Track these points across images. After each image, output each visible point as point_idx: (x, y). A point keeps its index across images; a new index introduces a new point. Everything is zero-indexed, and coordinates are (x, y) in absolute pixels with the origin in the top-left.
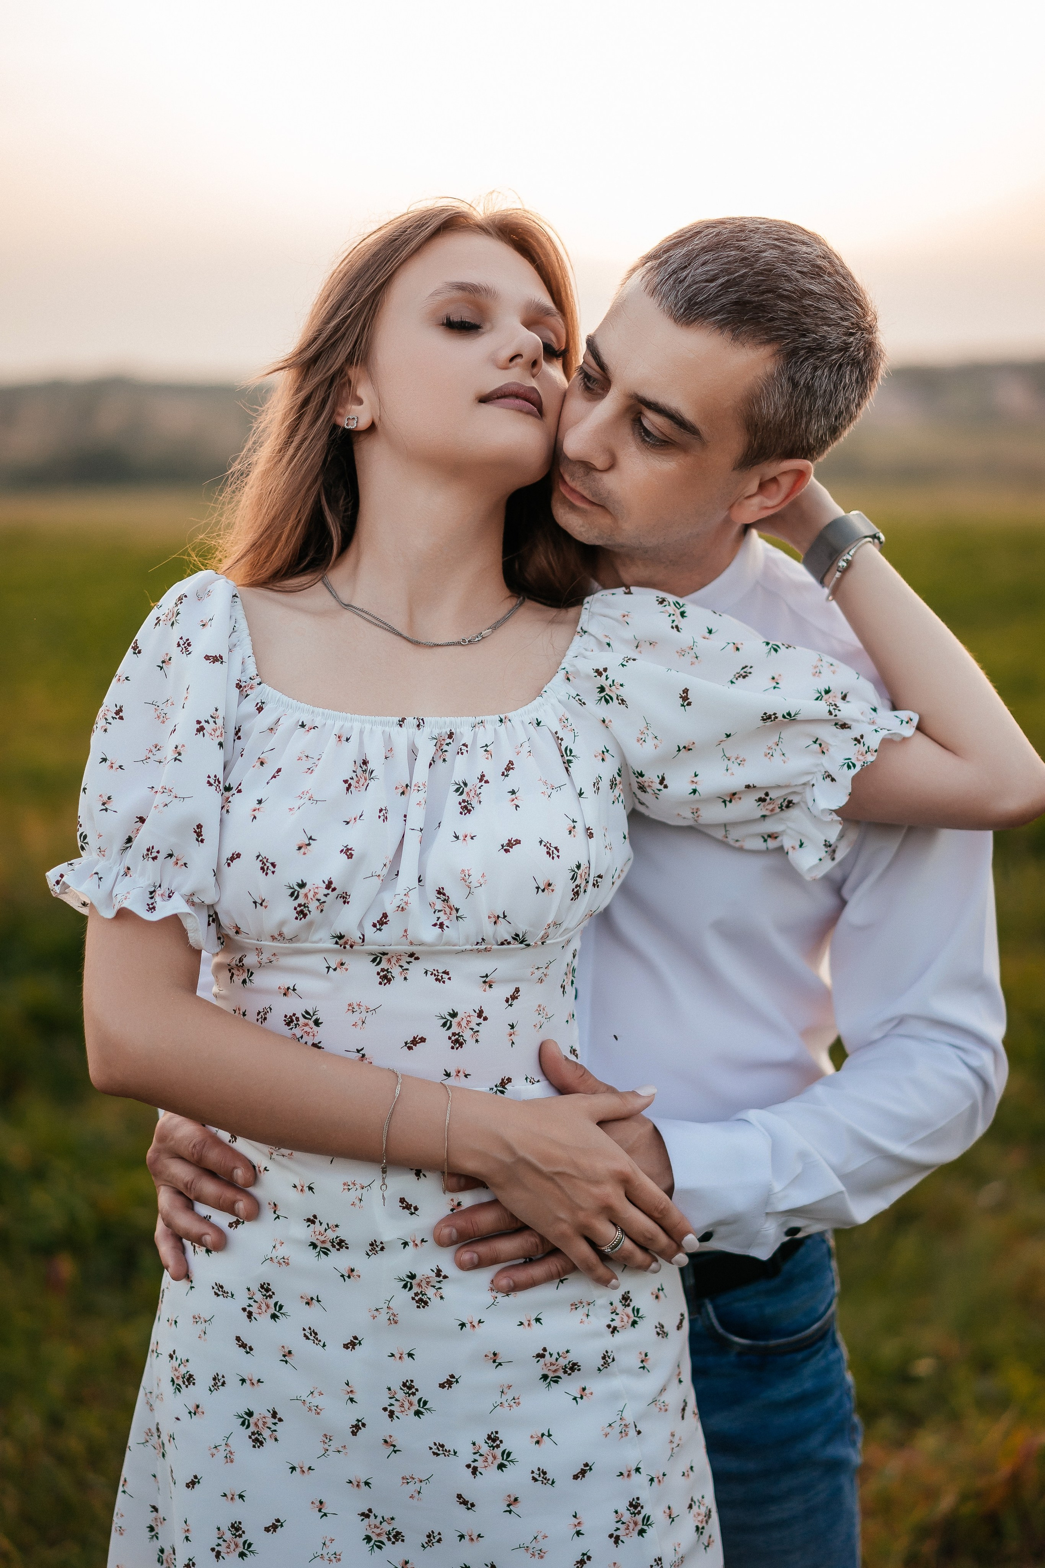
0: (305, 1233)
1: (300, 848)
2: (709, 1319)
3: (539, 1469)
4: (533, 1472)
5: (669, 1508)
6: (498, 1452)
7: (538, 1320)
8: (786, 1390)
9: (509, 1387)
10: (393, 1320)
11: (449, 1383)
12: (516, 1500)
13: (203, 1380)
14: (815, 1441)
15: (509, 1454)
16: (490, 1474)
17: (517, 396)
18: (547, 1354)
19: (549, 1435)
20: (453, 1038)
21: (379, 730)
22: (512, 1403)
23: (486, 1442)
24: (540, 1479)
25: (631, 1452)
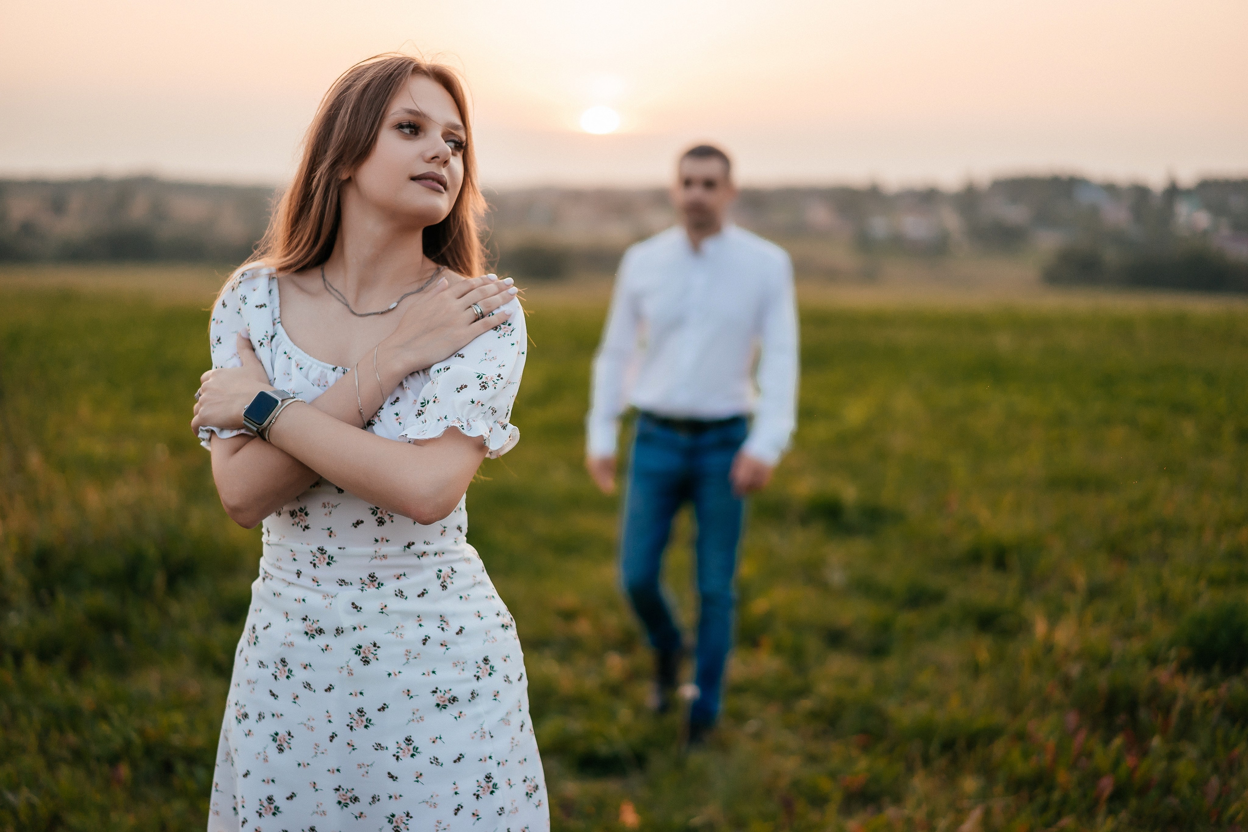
0: (302, 627)
3: (434, 757)
4: (430, 759)
5: (509, 780)
6: (411, 747)
7: (434, 672)
9: (418, 710)
10: (351, 673)
11: (383, 709)
12: (421, 775)
13: (253, 716)
15: (417, 749)
16: (406, 760)
17: (433, 179)
18: (438, 691)
19: (440, 738)
22: (419, 720)
23: (404, 742)
24: (435, 762)
25: (487, 747)
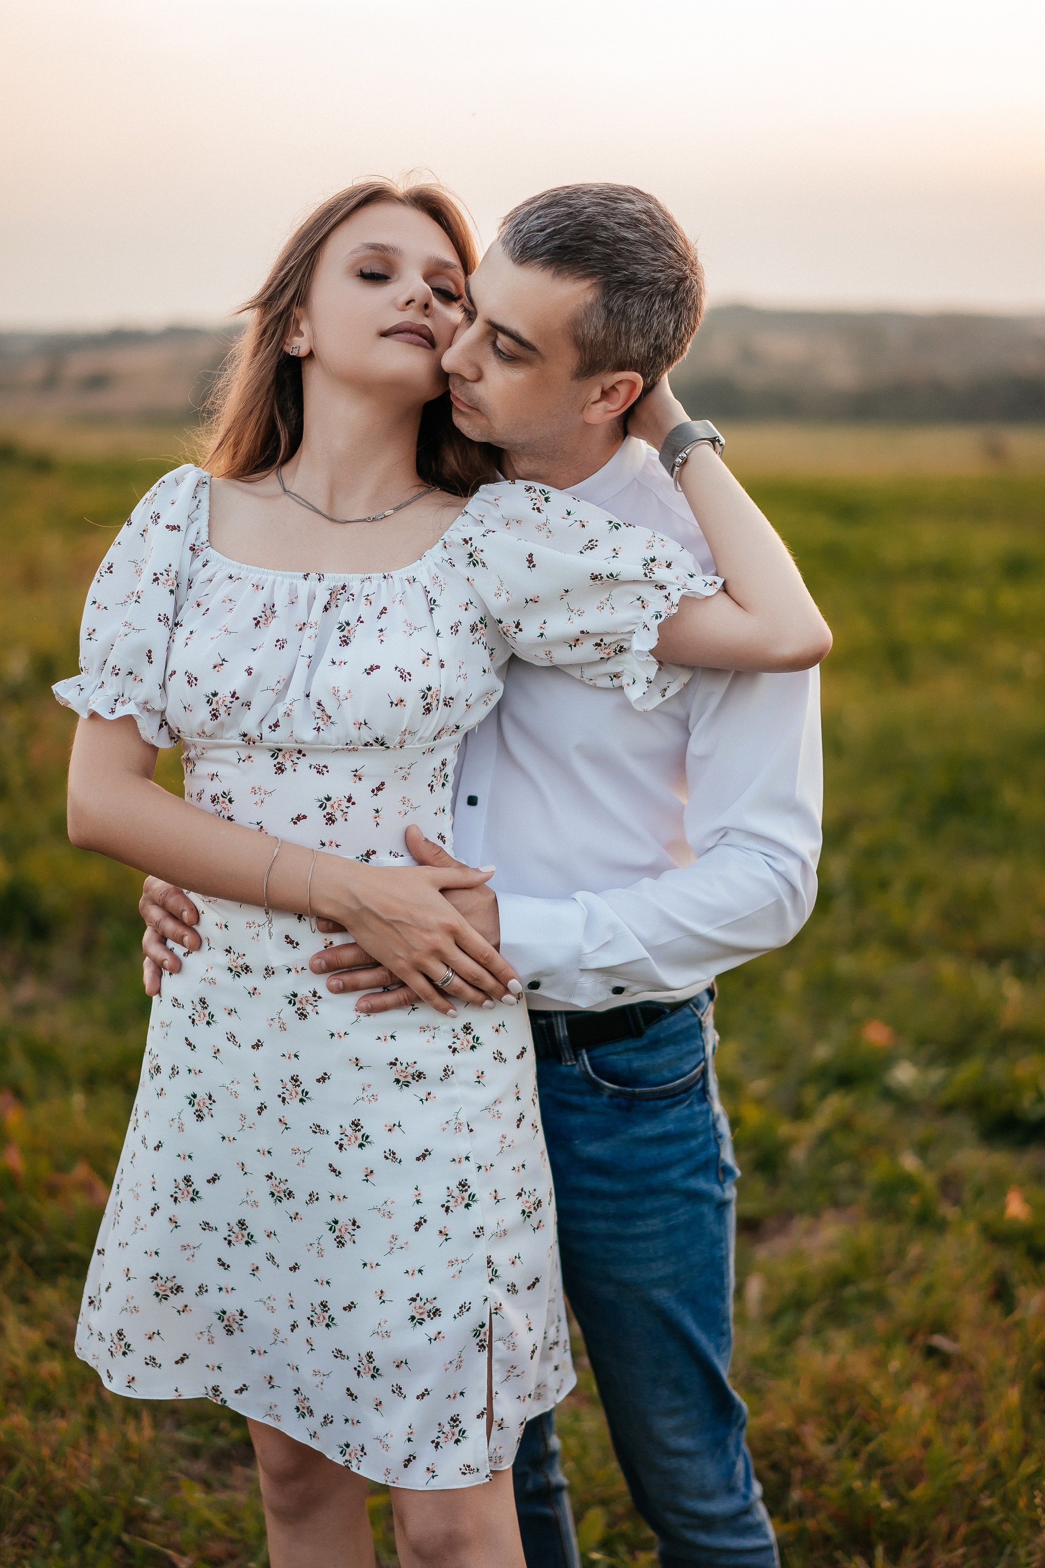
0: (224, 960)
1: (215, 667)
2: (585, 1066)
3: (390, 1150)
4: (385, 1152)
5: (496, 1192)
6: (359, 1134)
7: (393, 1037)
8: (649, 1129)
9: (369, 1086)
10: (283, 1028)
11: (323, 1079)
12: (372, 1172)
13: (166, 1070)
14: (675, 1174)
15: (367, 1137)
16: (352, 1150)
17: (410, 331)
18: (398, 1063)
19: (400, 1126)
20: (327, 817)
21: (287, 581)
22: (371, 1098)
23: (350, 1126)
24: (391, 1157)
25: (462, 1145)
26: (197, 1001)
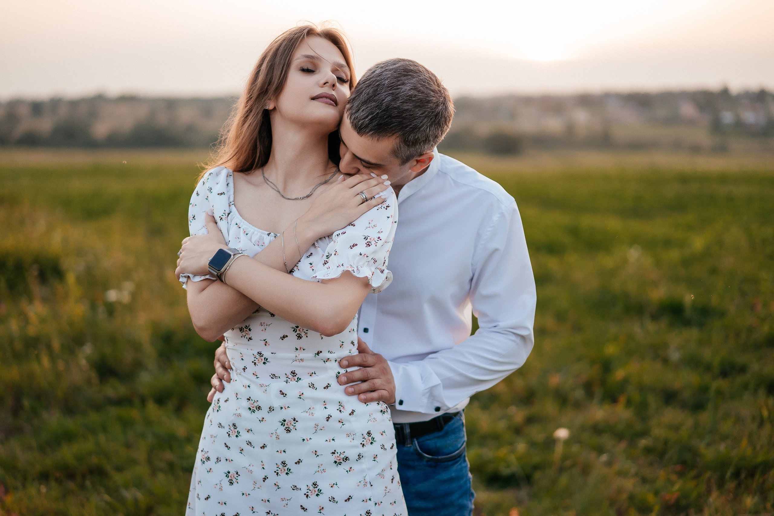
0: (246, 404)
2: (416, 447)
3: (332, 497)
4: (329, 498)
6: (316, 490)
7: (333, 440)
9: (322, 465)
10: (278, 437)
11: (298, 462)
12: (323, 508)
13: (213, 459)
14: (455, 497)
15: (321, 491)
16: (313, 497)
17: (326, 97)
18: (336, 452)
19: (336, 484)
20: (297, 335)
21: (259, 234)
22: (323, 471)
23: (312, 486)
24: (332, 500)
25: (367, 493)
26: (231, 425)
